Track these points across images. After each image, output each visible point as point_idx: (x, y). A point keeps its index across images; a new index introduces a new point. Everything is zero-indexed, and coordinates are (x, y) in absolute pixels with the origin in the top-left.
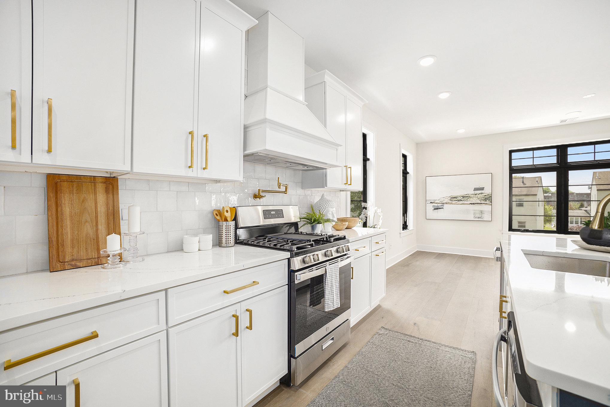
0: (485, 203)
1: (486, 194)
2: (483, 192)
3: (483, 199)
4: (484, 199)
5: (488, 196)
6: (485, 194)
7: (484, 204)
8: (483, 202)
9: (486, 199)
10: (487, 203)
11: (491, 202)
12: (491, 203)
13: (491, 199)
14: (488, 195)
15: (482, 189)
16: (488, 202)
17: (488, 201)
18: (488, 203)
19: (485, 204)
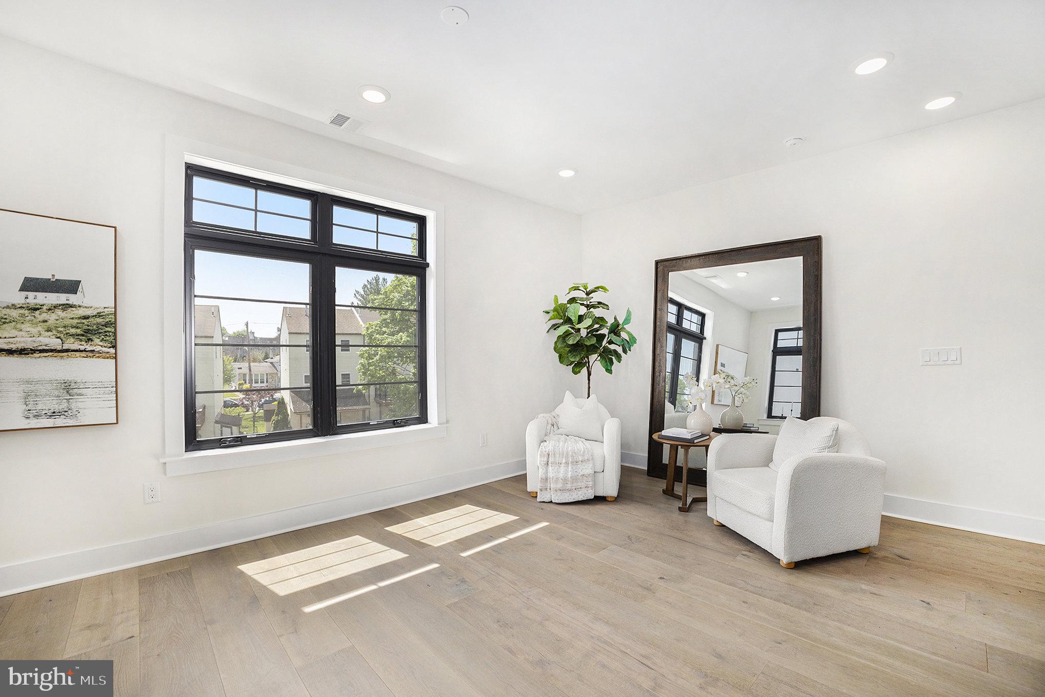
0: (85, 351)
1: (88, 312)
2: (73, 299)
3: (73, 331)
4: (79, 331)
5: (99, 320)
6: (81, 312)
7: (78, 354)
8: (71, 344)
9: (87, 331)
10: (93, 351)
11: (114, 347)
12: (112, 351)
13: (115, 333)
14: (99, 315)
15: (72, 287)
16: (97, 344)
17: (97, 341)
18: (98, 348)
19: (83, 354)
